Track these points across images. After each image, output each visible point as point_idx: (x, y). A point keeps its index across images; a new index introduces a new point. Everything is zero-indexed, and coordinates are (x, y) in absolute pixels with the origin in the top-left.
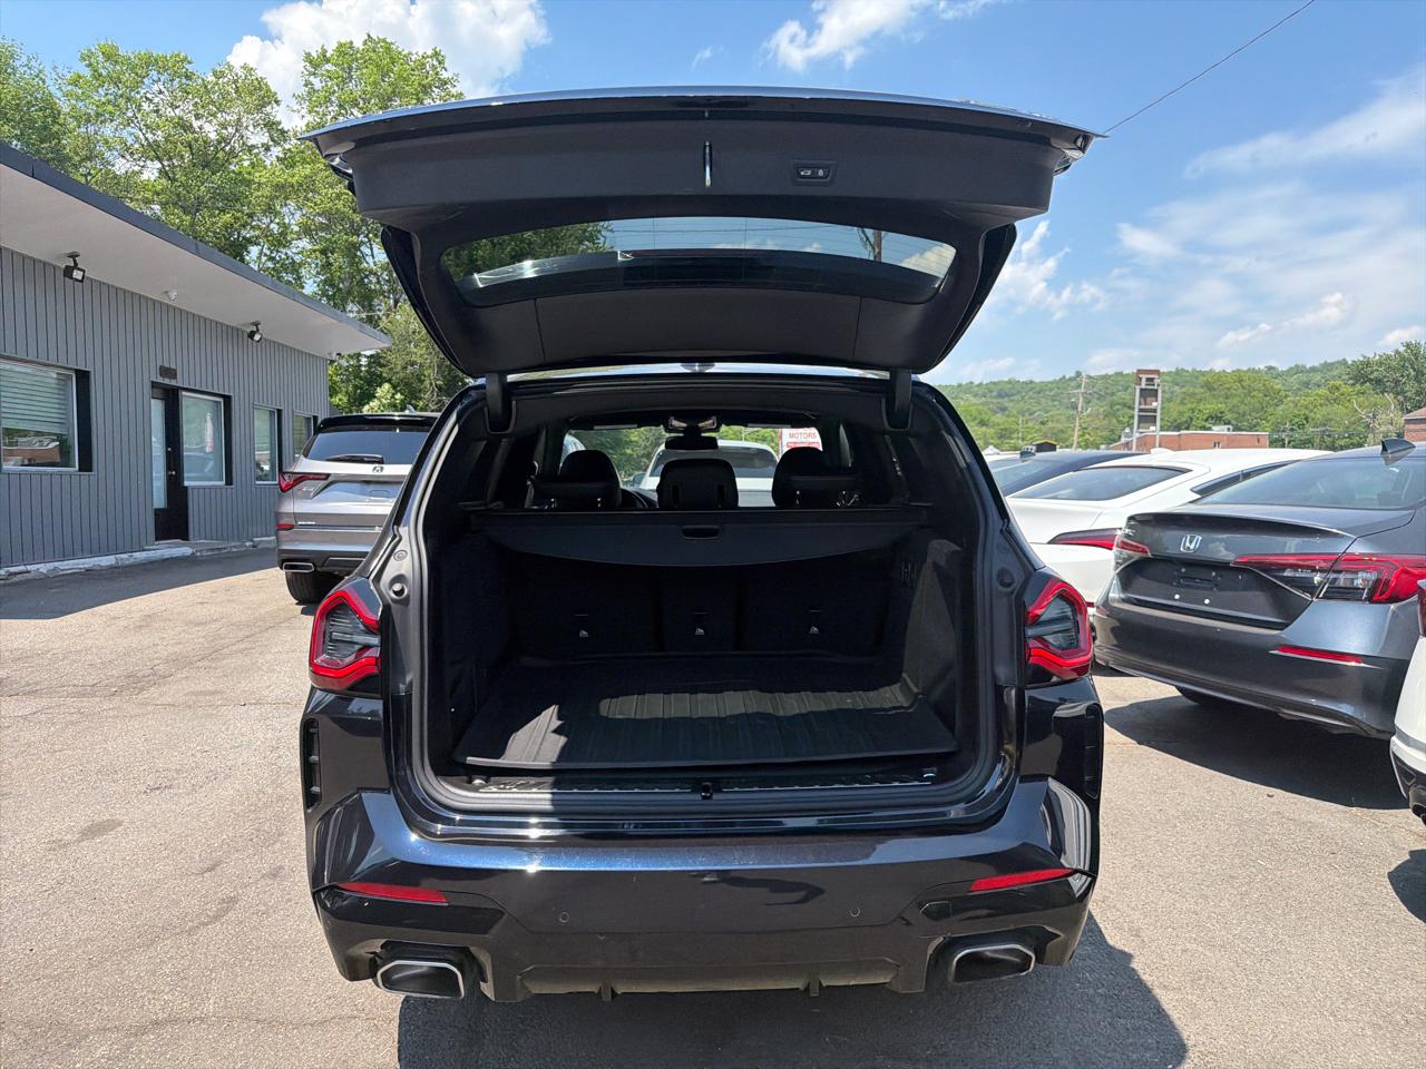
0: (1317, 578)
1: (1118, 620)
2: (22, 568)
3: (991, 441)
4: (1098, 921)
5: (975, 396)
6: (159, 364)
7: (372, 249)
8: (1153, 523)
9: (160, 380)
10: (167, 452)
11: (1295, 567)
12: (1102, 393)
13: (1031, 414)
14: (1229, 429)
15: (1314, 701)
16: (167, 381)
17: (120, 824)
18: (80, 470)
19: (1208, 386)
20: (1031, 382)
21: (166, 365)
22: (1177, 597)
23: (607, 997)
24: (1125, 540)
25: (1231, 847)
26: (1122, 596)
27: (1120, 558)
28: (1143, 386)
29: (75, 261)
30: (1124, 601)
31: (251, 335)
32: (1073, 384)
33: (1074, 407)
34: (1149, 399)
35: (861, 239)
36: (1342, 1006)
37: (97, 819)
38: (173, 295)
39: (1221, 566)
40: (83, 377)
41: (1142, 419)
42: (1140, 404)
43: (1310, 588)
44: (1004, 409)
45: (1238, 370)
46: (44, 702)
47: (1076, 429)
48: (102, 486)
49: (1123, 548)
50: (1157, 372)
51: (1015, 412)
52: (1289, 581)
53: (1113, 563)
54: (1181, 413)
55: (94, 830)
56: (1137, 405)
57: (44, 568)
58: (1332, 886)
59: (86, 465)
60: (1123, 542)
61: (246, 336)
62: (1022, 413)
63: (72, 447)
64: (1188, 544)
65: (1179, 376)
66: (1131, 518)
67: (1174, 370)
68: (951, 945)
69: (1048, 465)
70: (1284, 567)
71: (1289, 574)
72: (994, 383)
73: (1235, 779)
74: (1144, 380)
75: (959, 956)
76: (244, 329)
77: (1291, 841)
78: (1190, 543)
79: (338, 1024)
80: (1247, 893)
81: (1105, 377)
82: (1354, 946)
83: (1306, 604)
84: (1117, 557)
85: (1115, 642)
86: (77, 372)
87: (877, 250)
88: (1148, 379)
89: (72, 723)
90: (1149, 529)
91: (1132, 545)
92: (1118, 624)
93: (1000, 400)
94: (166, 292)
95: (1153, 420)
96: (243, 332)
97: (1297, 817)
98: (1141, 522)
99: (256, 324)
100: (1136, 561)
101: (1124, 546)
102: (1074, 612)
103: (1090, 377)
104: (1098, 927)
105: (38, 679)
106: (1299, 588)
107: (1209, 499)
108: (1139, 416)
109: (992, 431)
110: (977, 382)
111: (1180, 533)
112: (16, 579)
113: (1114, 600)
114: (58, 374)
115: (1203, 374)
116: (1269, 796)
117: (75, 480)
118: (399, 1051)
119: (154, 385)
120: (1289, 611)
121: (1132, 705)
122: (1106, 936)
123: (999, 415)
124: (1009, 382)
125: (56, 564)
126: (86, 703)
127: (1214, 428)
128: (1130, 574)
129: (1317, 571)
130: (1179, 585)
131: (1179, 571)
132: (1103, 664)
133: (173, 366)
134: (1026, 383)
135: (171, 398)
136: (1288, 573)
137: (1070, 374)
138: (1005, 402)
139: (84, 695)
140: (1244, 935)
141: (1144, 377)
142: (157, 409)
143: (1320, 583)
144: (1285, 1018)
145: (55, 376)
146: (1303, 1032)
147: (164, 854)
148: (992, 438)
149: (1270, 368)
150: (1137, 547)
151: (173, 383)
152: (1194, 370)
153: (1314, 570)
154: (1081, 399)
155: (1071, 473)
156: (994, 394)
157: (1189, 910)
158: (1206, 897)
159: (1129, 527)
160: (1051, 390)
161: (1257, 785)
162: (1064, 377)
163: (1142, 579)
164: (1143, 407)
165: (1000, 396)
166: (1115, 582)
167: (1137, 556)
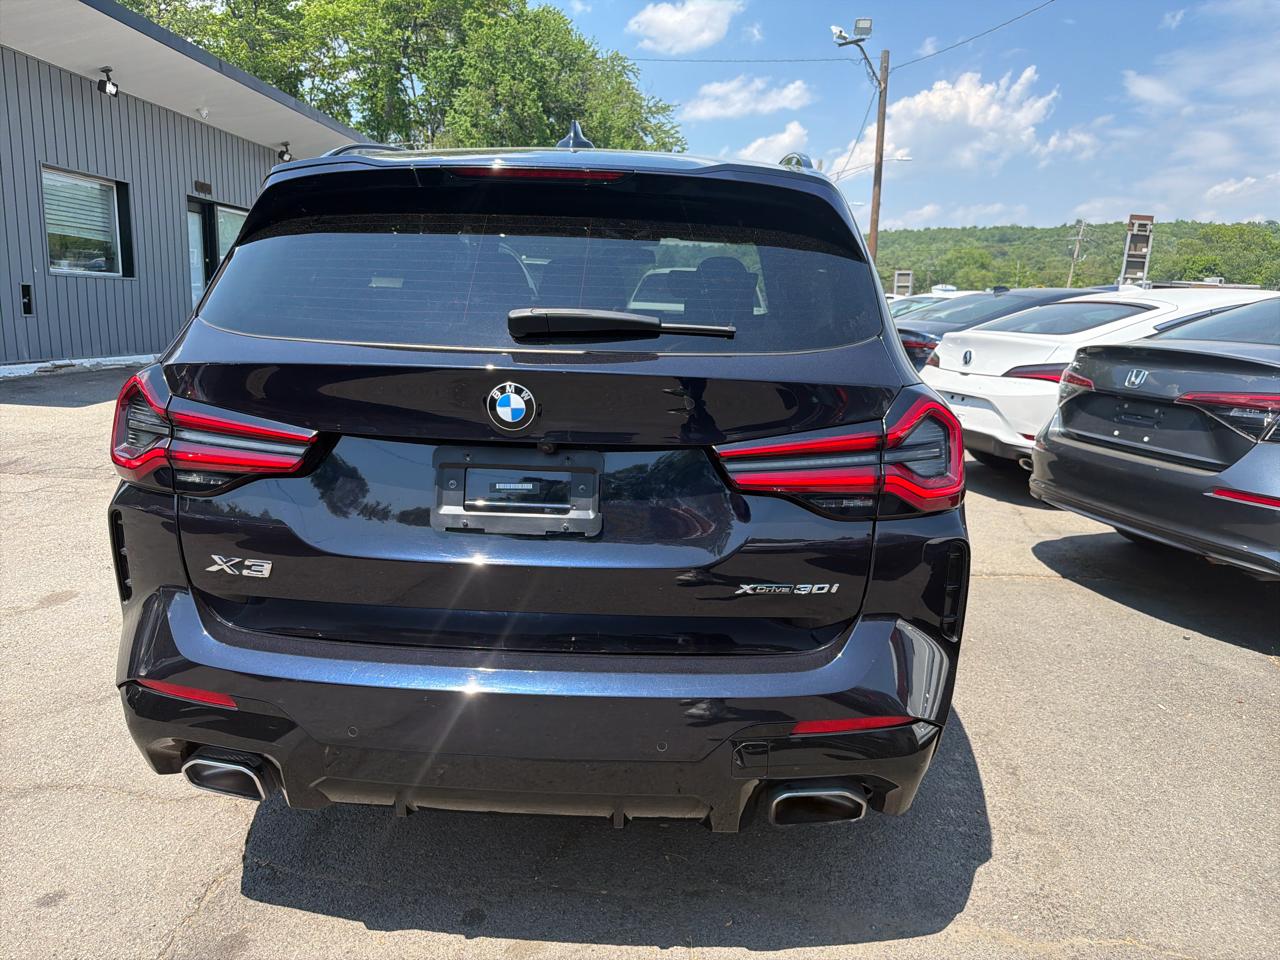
0: (1268, 419)
1: (1058, 455)
2: (67, 362)
3: (989, 284)
4: (976, 756)
5: (978, 240)
6: (195, 179)
7: (412, 81)
8: (1104, 356)
9: (196, 194)
10: (205, 263)
11: (1242, 407)
12: (1100, 242)
13: (1029, 260)
14: (1221, 281)
15: (1245, 547)
16: (202, 196)
17: (76, 596)
18: (124, 276)
19: (1207, 239)
20: (1033, 228)
21: (201, 180)
22: (1116, 433)
23: (401, 813)
24: (1074, 374)
25: (1133, 688)
26: (1062, 430)
27: (1065, 392)
28: (1135, 232)
29: (108, 76)
30: (1064, 435)
31: (281, 155)
32: (1073, 231)
33: (1071, 254)
34: (1139, 245)
35: (869, 74)
36: (1216, 868)
37: (58, 590)
38: (205, 113)
39: (1166, 404)
40: (123, 188)
41: (1130, 265)
42: (1129, 250)
43: (1256, 429)
44: (1004, 254)
45: (1238, 224)
46: (46, 481)
47: (1071, 275)
48: (144, 290)
49: (1069, 381)
50: (1151, 218)
51: (1014, 257)
52: (1235, 421)
53: (1058, 398)
54: (1175, 263)
55: (53, 600)
56: (1126, 252)
57: (87, 363)
58: (1232, 737)
59: (129, 271)
60: (1070, 376)
61: (277, 157)
62: (1020, 257)
63: (115, 254)
64: (1133, 379)
65: (1179, 228)
66: (1081, 351)
67: (1174, 221)
68: (769, 787)
69: (1021, 300)
70: (1231, 406)
71: (1237, 414)
72: (997, 228)
73: (1153, 618)
74: (1136, 226)
75: (779, 799)
76: (275, 149)
77: (1198, 686)
78: (1136, 378)
79: (202, 801)
80: (1139, 738)
81: (1106, 226)
82: (1242, 803)
83: (1249, 446)
84: (1063, 391)
85: (1052, 477)
86: (118, 183)
87: (883, 85)
88: (1140, 225)
89: (66, 501)
90: (1098, 363)
91: (1079, 379)
92: (1056, 459)
93: (1001, 245)
94: (198, 110)
95: (1141, 266)
96: (274, 151)
97: (1209, 662)
98: (1089, 354)
99: (286, 145)
100: (1079, 396)
101: (1071, 379)
102: (947, 437)
103: (1089, 225)
104: (974, 761)
105: (49, 460)
106: (1243, 429)
107: (1166, 334)
108: (1128, 261)
109: (990, 274)
110: (980, 227)
111: (1127, 367)
112: (63, 371)
113: (1054, 434)
114: (101, 185)
115: (1202, 226)
116: (1185, 638)
117: (119, 284)
118: (249, 834)
119: (190, 199)
120: (1230, 451)
121: (1065, 539)
122: (981, 772)
123: (999, 260)
124: (1012, 228)
125: (99, 360)
126: (85, 483)
127: (1206, 279)
128: (1072, 409)
129: (1267, 411)
130: (1122, 422)
131: (1121, 406)
132: (1035, 496)
133: (208, 182)
134: (1027, 229)
135: (207, 213)
136: (1234, 413)
137: (1071, 222)
138: (1007, 248)
139: (85, 477)
140: (1126, 781)
141: (1137, 223)
142: (194, 223)
143: (1269, 424)
144: (1151, 876)
145: (98, 187)
146: (1167, 892)
147: (105, 625)
148: (991, 282)
149: (1271, 223)
150: (1084, 381)
151: (208, 197)
152: (1194, 222)
153: (1264, 410)
154: (1078, 246)
155: (1037, 307)
156: (996, 238)
157: (1074, 751)
158: (1096, 738)
159: (1078, 359)
160: (1051, 237)
161: (1174, 626)
162: (1065, 225)
163: (1083, 414)
164: (1131, 252)
165: (1002, 240)
166: (1056, 416)
167: (1081, 389)
